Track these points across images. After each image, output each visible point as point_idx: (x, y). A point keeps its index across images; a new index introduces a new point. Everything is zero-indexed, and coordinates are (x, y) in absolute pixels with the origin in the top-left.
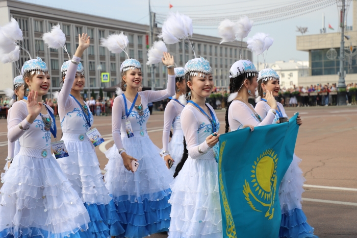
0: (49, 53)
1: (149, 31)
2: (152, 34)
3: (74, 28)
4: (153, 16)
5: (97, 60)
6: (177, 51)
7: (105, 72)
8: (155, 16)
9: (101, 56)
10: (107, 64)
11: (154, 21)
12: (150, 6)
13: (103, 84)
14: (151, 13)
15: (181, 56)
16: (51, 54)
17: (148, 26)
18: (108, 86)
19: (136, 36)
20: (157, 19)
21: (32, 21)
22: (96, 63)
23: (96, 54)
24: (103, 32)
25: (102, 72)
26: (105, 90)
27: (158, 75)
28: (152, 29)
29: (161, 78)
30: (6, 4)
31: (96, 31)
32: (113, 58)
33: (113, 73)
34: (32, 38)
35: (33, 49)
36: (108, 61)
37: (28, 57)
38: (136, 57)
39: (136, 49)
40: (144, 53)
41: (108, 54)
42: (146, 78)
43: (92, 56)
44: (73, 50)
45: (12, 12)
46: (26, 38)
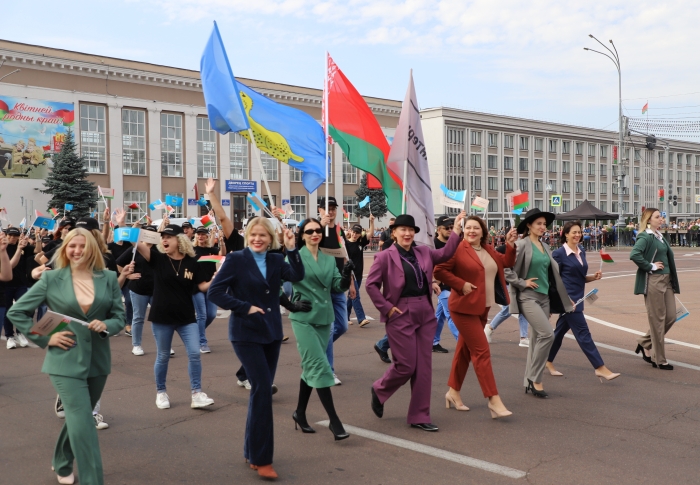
0: (487, 169)
1: (618, 140)
2: (623, 144)
3: (519, 139)
4: (624, 120)
5: (545, 178)
6: (656, 167)
7: (555, 193)
8: (627, 121)
9: (550, 172)
10: (558, 183)
11: (626, 127)
12: (620, 109)
13: (552, 208)
14: (622, 117)
16: (489, 171)
17: (617, 134)
18: (559, 212)
19: (598, 146)
20: (631, 126)
21: (469, 132)
22: (544, 182)
23: (544, 170)
24: (555, 142)
25: (552, 193)
27: (626, 196)
28: (623, 137)
29: (631, 200)
30: (441, 113)
31: (546, 141)
32: (566, 174)
33: (566, 194)
34: (468, 152)
35: (468, 165)
36: (559, 179)
37: (461, 175)
38: (597, 174)
39: (598, 163)
40: (608, 167)
41: (559, 169)
42: (609, 200)
43: (539, 173)
44: (516, 166)
45: (447, 122)
46: (461, 153)
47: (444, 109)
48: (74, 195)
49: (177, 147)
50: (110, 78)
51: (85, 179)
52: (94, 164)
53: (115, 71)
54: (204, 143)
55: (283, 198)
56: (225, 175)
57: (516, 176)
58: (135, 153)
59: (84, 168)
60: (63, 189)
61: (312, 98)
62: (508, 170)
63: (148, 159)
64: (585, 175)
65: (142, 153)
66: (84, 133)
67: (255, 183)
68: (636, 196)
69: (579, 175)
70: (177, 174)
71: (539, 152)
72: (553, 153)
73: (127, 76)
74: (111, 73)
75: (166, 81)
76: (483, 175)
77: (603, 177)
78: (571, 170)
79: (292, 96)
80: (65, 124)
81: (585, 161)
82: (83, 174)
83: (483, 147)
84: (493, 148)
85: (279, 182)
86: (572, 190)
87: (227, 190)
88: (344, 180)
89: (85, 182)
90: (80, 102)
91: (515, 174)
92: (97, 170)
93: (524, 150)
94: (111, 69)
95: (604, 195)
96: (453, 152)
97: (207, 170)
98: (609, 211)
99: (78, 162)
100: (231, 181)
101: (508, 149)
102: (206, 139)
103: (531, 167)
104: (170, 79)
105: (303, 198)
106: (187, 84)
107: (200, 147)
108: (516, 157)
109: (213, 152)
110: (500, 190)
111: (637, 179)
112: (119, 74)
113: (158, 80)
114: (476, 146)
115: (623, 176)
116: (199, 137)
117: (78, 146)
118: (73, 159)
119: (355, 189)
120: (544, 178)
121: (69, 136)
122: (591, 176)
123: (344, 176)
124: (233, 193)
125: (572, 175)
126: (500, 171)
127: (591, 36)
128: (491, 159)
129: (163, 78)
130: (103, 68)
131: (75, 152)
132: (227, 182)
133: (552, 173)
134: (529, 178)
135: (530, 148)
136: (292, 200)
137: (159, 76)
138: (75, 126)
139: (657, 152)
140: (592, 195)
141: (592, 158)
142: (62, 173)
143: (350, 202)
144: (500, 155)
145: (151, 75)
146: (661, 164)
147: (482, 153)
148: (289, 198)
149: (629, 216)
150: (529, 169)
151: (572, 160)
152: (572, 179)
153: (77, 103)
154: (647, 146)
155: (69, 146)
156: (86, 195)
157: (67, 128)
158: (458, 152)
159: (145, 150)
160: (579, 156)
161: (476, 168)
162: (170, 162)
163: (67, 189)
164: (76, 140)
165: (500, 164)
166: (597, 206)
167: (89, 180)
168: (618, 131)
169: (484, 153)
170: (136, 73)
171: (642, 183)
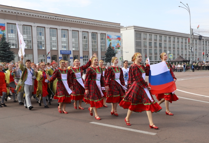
0: (149, 46)
1: (190, 37)
2: (191, 38)
3: (159, 36)
6: (202, 45)
7: (171, 54)
10: (172, 51)
11: (192, 32)
12: (190, 26)
13: (169, 59)
14: (191, 29)
15: (204, 47)
16: (149, 47)
17: (190, 35)
18: (172, 60)
19: (184, 39)
20: (194, 31)
21: (142, 34)
23: (167, 47)
24: (170, 37)
25: (169, 54)
26: (170, 61)
27: (193, 55)
28: (191, 36)
29: (195, 56)
30: (133, 28)
31: (168, 37)
32: (174, 48)
33: (174, 54)
34: (143, 41)
35: (142, 45)
36: (172, 49)
37: (140, 48)
38: (184, 48)
39: (184, 44)
40: (187, 46)
41: (172, 46)
42: (188, 56)
43: (165, 47)
44: (158, 45)
45: (135, 31)
46: (140, 41)
47: (134, 26)
48: (6, 56)
49: (43, 39)
50: (18, 15)
51: (10, 50)
52: (13, 45)
53: (20, 12)
54: (53, 38)
55: (80, 56)
56: (60, 49)
57: (158, 49)
58: (28, 41)
59: (10, 46)
60: (2, 54)
61: (90, 22)
62: (156, 47)
63: (32, 43)
64: (180, 48)
65: (30, 41)
66: (9, 34)
67: (71, 51)
68: (196, 55)
69: (178, 48)
70: (43, 48)
71: (165, 41)
72: (170, 41)
73: (24, 14)
74: (18, 13)
75: (38, 16)
76: (147, 48)
77: (186, 49)
78: (176, 46)
79: (83, 21)
80: (2, 31)
81: (180, 44)
82: (9, 48)
83: (147, 39)
84: (151, 39)
85: (79, 51)
86: (176, 53)
87: (61, 53)
88: (101, 50)
89: (10, 51)
90: (7, 23)
91: (158, 48)
92: (14, 47)
93: (161, 40)
94: (18, 12)
95: (186, 55)
96: (138, 41)
97: (54, 47)
98: (188, 59)
99: (7, 44)
100: (62, 50)
101: (156, 40)
102: (53, 36)
103: (163, 45)
104: (40, 15)
105: (87, 56)
106: (46, 17)
107: (51, 39)
108: (158, 42)
109: (55, 41)
110: (153, 53)
111: (196, 50)
112: (21, 14)
113: (36, 16)
114: (145, 39)
115: (192, 48)
116: (50, 36)
117: (7, 39)
118: (6, 43)
119: (105, 53)
120: (167, 49)
121: (4, 35)
122: (182, 49)
123: (101, 49)
124: (63, 54)
125: (176, 48)
126: (153, 46)
127: (181, 2)
128: (150, 43)
129: (37, 15)
130: (15, 11)
131: (6, 41)
132: (61, 51)
133: (170, 48)
134: (162, 49)
135: (162, 39)
136: (84, 57)
137: (36, 14)
138: (6, 32)
139: (202, 41)
140: (182, 55)
141: (182, 43)
142: (1, 48)
143: (103, 57)
144: (153, 42)
145: (33, 14)
146: (203, 44)
147: (147, 41)
148: (82, 56)
149: (194, 61)
150: (162, 46)
151: (176, 43)
152: (176, 50)
153: (6, 24)
154: (199, 39)
155: (4, 38)
156: (11, 55)
157: (3, 32)
158: (139, 41)
159: (31, 40)
160: (178, 42)
161: (145, 46)
162: (40, 44)
163: (3, 53)
164: (6, 37)
165: (153, 45)
166: (184, 58)
167: (11, 50)
168: (190, 33)
169: (148, 41)
170: (27, 13)
171: (198, 51)
